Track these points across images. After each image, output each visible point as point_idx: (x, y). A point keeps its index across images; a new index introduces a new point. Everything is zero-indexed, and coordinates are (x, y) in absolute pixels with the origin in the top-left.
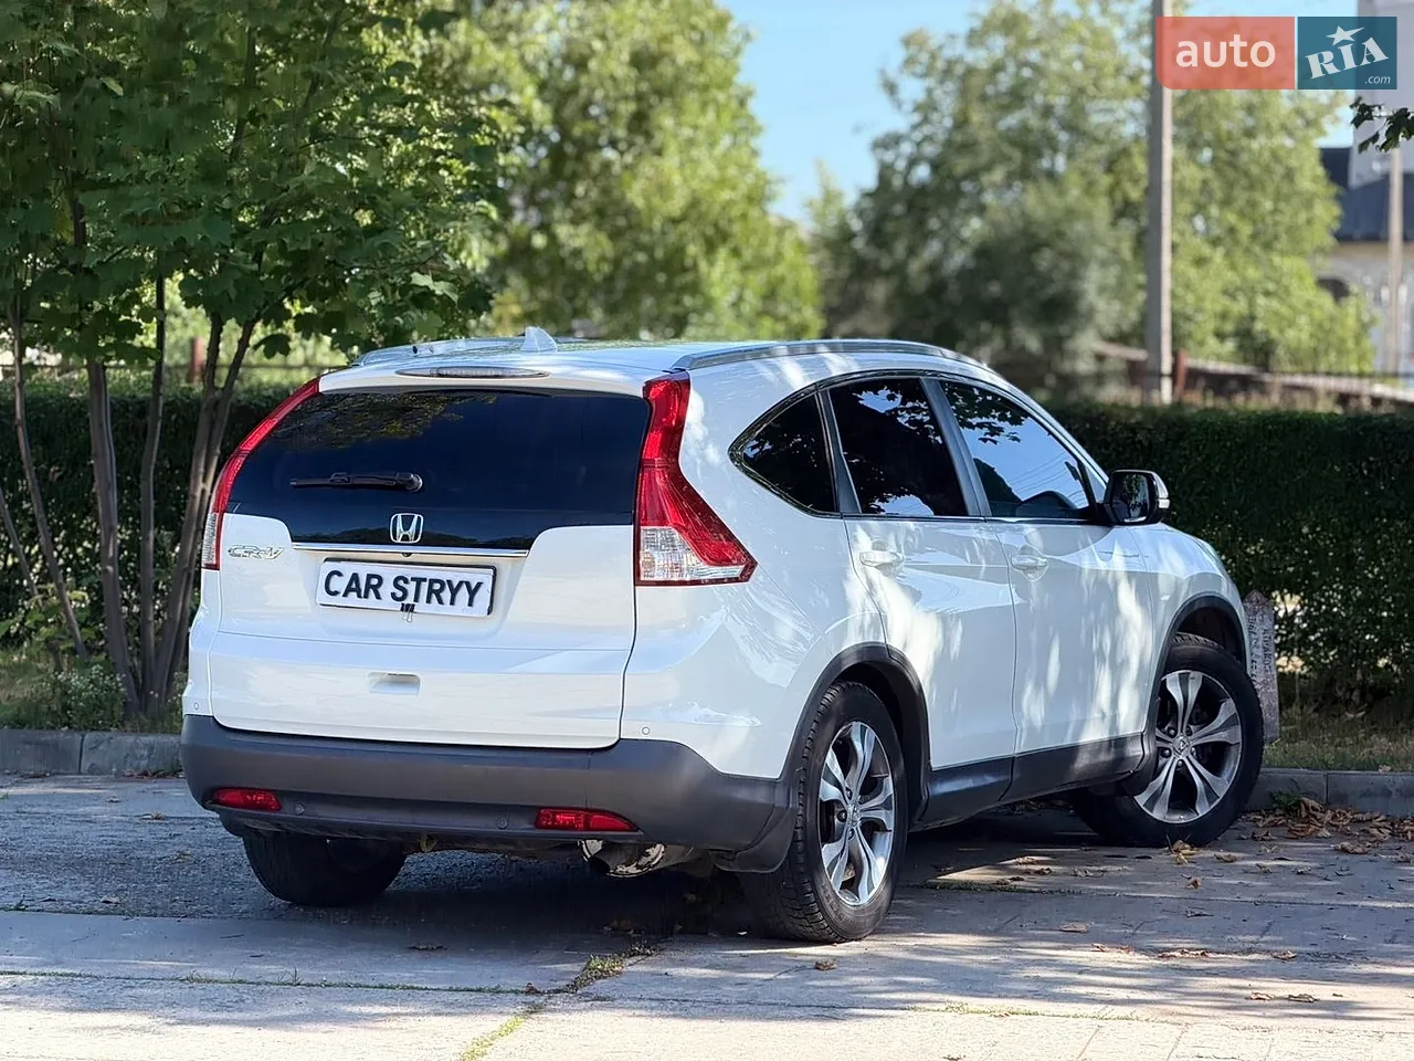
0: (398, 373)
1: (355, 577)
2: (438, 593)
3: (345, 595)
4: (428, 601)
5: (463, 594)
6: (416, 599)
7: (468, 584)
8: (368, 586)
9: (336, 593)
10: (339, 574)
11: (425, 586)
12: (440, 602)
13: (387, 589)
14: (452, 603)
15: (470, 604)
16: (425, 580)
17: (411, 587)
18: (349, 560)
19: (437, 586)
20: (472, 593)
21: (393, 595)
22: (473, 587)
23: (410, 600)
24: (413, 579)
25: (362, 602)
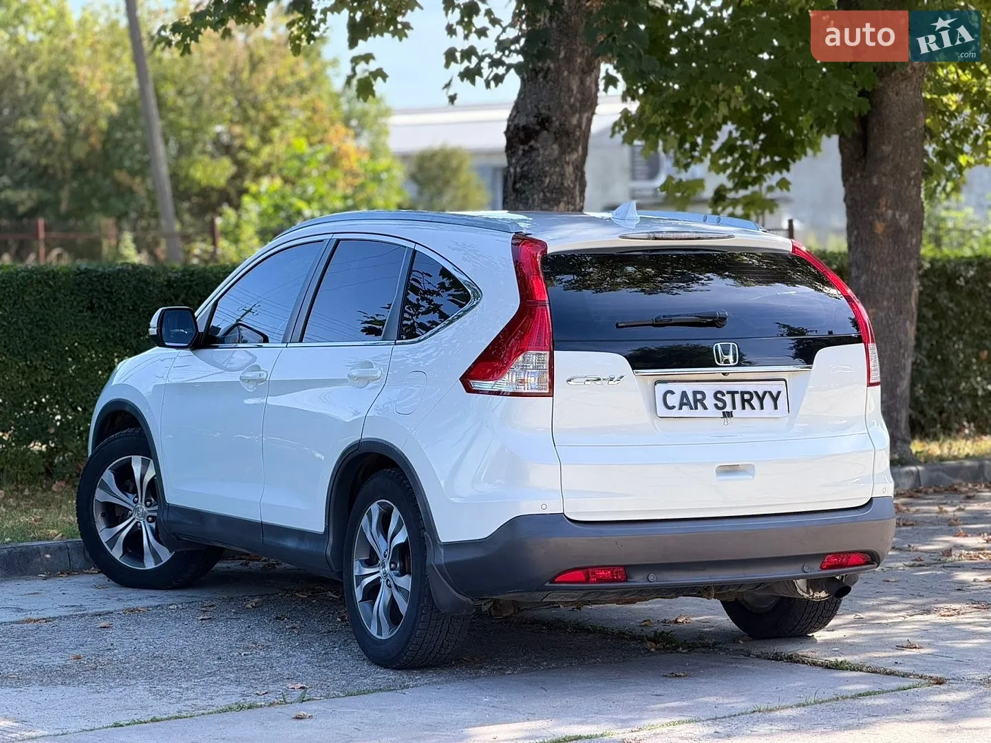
0: (620, 237)
1: (684, 394)
2: (749, 401)
3: (680, 408)
4: (744, 408)
5: (768, 400)
6: (734, 407)
7: (770, 393)
8: (696, 401)
9: (673, 407)
10: (672, 393)
11: (738, 397)
12: (753, 408)
13: (710, 401)
14: (762, 408)
15: (776, 408)
16: (737, 392)
17: (728, 398)
18: (674, 381)
19: (747, 397)
20: (775, 399)
21: (716, 405)
22: (775, 395)
23: (729, 408)
24: (728, 392)
25: (693, 413)
